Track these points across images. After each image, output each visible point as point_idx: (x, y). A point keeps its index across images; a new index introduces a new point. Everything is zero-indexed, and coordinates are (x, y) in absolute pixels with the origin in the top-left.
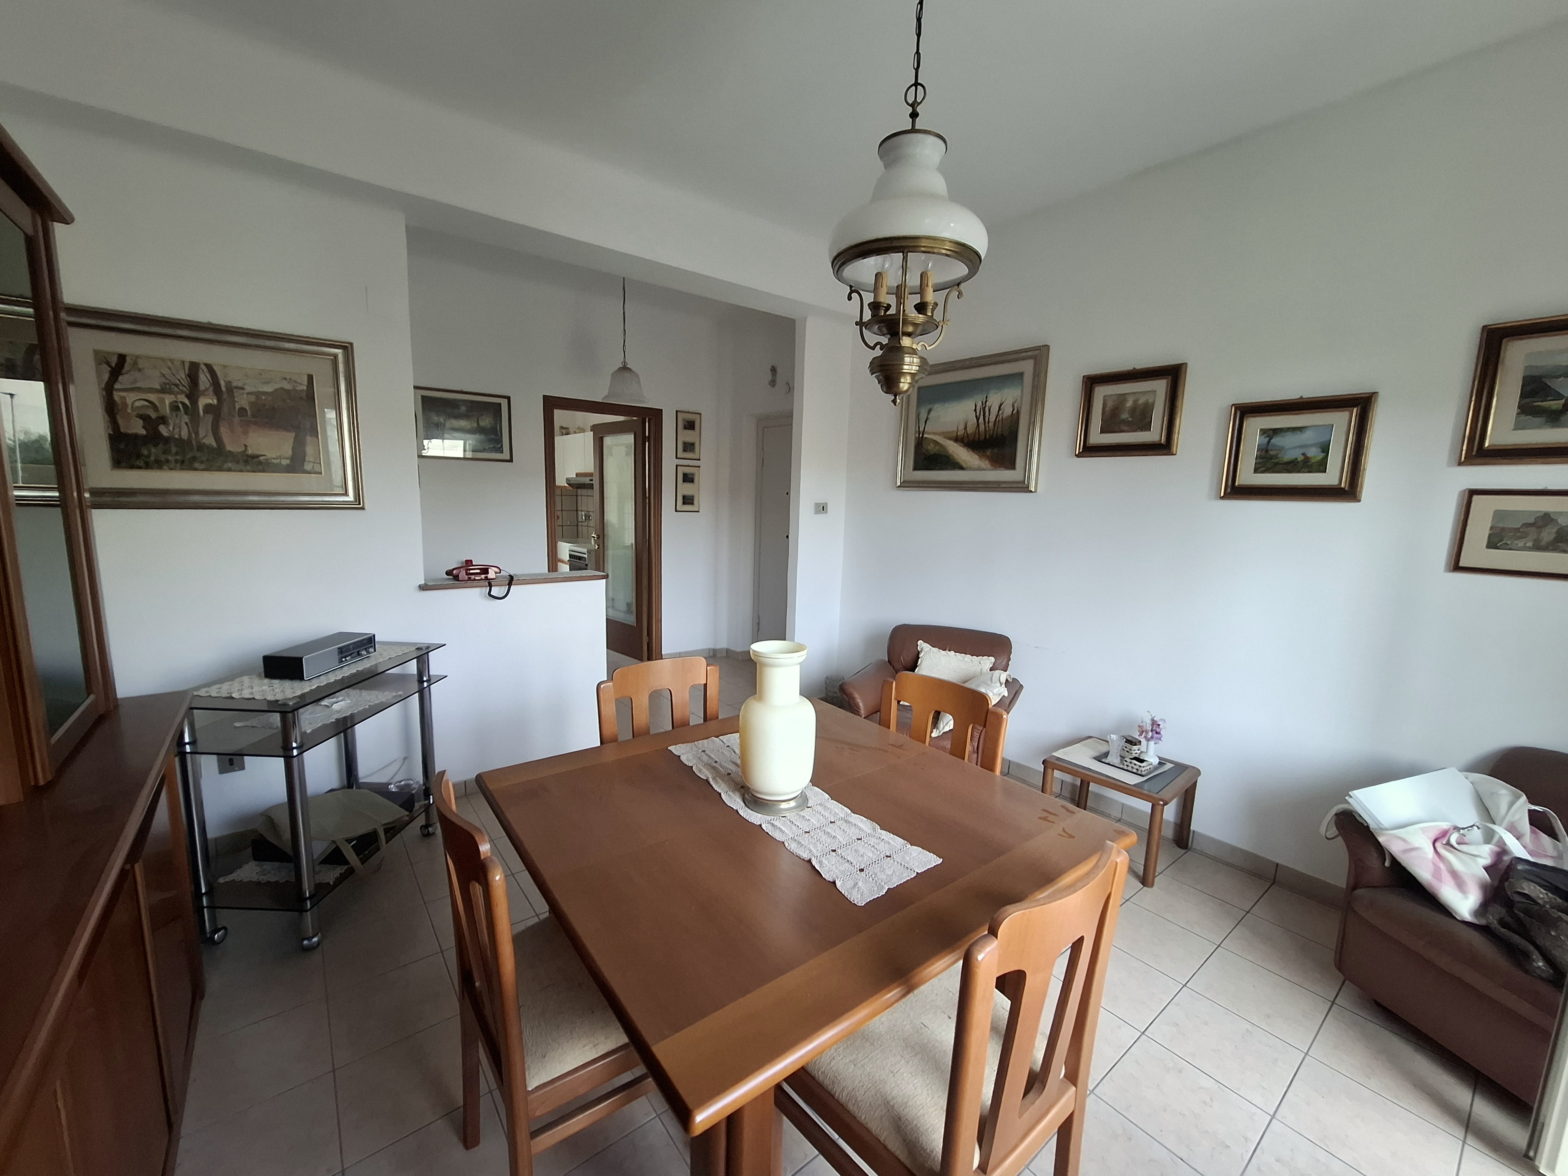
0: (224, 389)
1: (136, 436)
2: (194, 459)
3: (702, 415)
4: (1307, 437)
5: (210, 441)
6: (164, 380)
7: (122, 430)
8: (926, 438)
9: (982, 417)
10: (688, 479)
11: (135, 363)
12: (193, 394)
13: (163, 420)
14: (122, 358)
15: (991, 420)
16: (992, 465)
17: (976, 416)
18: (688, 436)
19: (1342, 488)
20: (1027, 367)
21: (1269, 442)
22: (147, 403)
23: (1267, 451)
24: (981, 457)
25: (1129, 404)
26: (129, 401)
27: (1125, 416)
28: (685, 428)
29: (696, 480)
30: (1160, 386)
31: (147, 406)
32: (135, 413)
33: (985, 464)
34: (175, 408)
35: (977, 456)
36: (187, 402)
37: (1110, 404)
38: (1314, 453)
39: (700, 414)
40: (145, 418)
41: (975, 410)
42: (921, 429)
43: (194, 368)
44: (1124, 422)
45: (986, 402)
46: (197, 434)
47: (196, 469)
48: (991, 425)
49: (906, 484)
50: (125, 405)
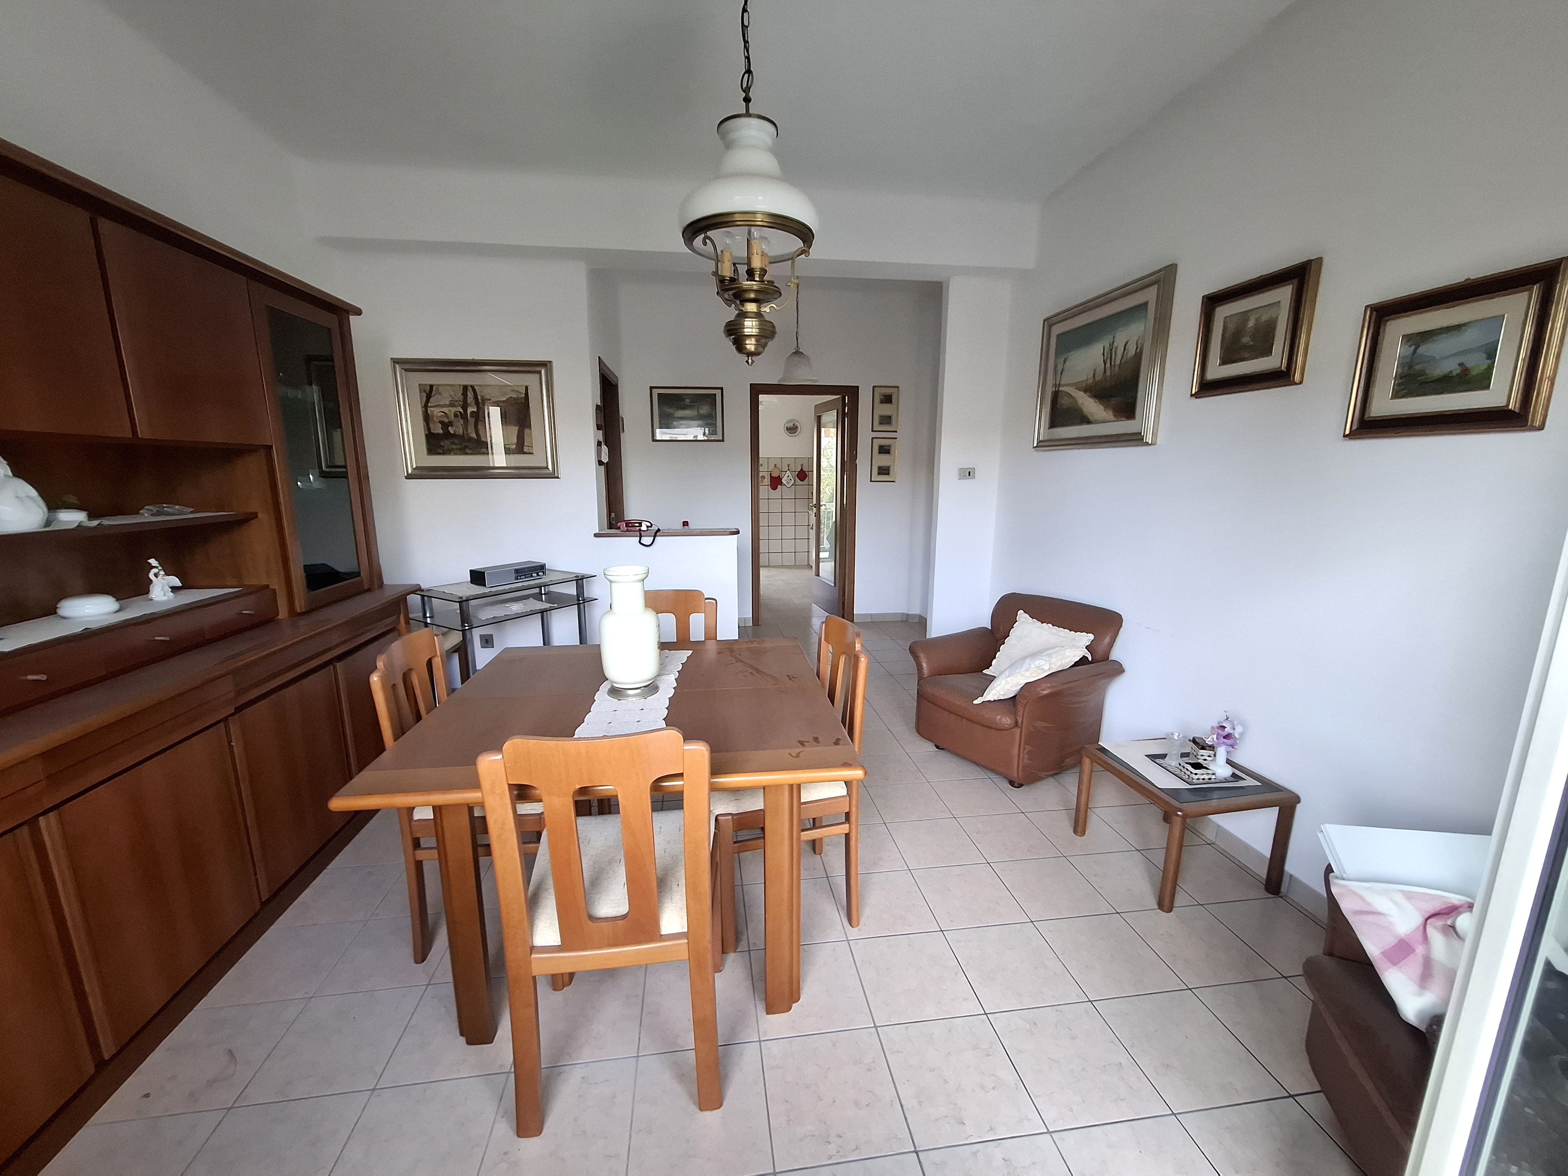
0: (480, 401)
1: (438, 434)
2: (466, 447)
3: (900, 388)
4: (1469, 338)
5: (474, 435)
6: (451, 399)
7: (432, 431)
8: (1061, 391)
9: (1109, 361)
10: (884, 450)
11: (437, 390)
12: (465, 407)
13: (451, 424)
14: (431, 386)
15: (1115, 365)
16: (1115, 416)
17: (1104, 360)
18: (885, 410)
19: (1510, 410)
20: (1150, 295)
21: (1415, 351)
22: (443, 414)
23: (1410, 367)
24: (1106, 408)
25: (1251, 324)
26: (435, 413)
27: (1246, 340)
28: (882, 402)
29: (892, 451)
30: (1284, 294)
31: (443, 415)
32: (438, 420)
33: (1109, 415)
34: (456, 416)
35: (1102, 407)
36: (462, 411)
37: (1231, 326)
38: (1476, 363)
39: (898, 387)
40: (442, 422)
41: (1103, 354)
42: (1058, 382)
43: (465, 388)
44: (1245, 347)
45: (1113, 342)
46: (467, 431)
47: (467, 454)
48: (1117, 368)
49: (1042, 445)
50: (433, 416)
